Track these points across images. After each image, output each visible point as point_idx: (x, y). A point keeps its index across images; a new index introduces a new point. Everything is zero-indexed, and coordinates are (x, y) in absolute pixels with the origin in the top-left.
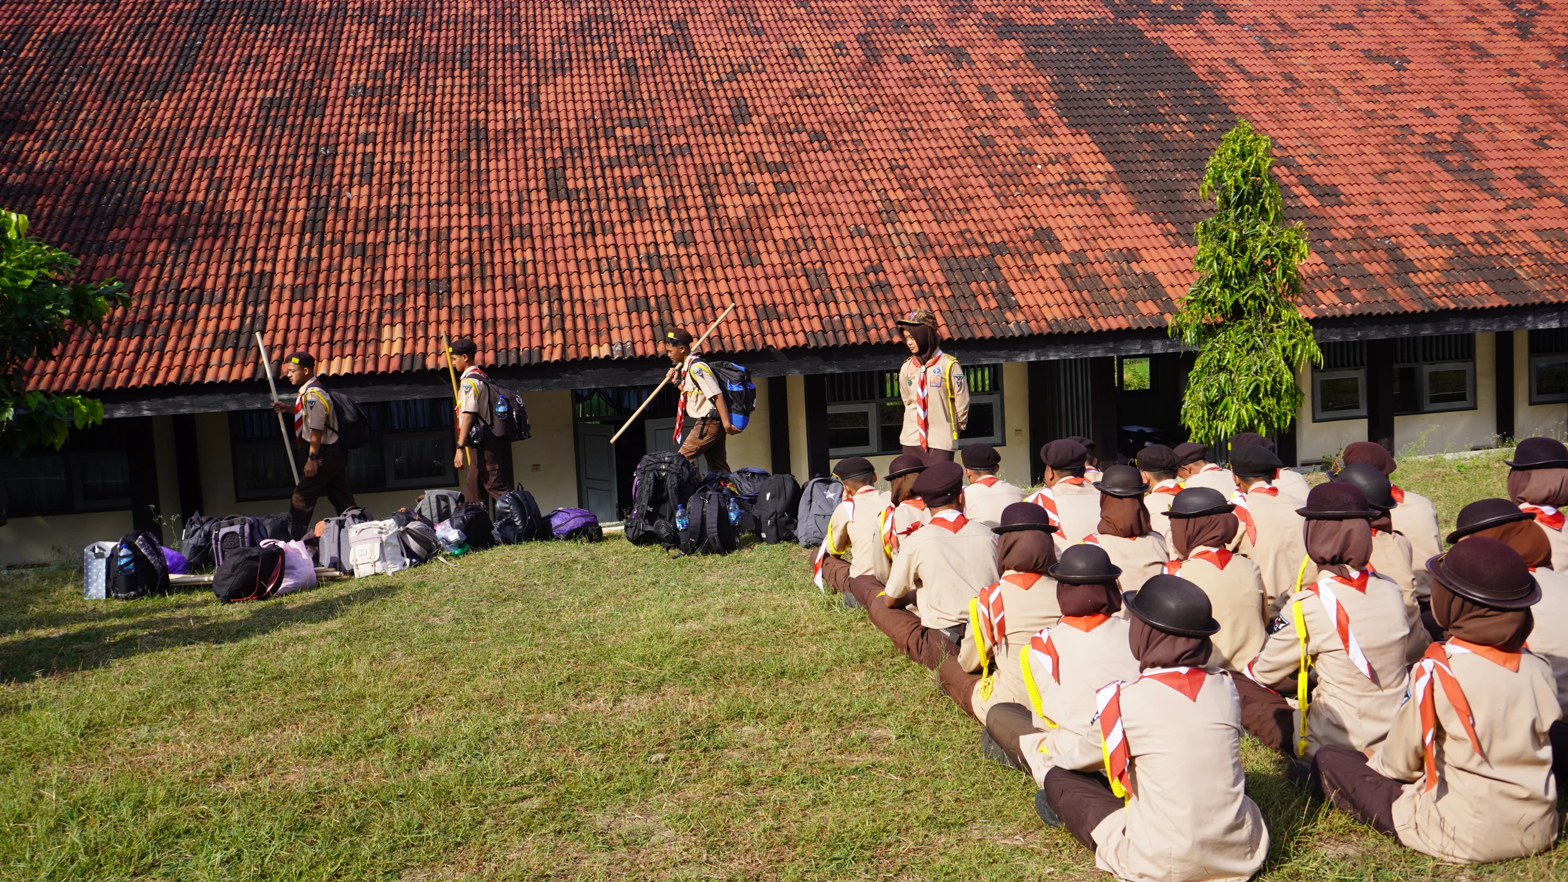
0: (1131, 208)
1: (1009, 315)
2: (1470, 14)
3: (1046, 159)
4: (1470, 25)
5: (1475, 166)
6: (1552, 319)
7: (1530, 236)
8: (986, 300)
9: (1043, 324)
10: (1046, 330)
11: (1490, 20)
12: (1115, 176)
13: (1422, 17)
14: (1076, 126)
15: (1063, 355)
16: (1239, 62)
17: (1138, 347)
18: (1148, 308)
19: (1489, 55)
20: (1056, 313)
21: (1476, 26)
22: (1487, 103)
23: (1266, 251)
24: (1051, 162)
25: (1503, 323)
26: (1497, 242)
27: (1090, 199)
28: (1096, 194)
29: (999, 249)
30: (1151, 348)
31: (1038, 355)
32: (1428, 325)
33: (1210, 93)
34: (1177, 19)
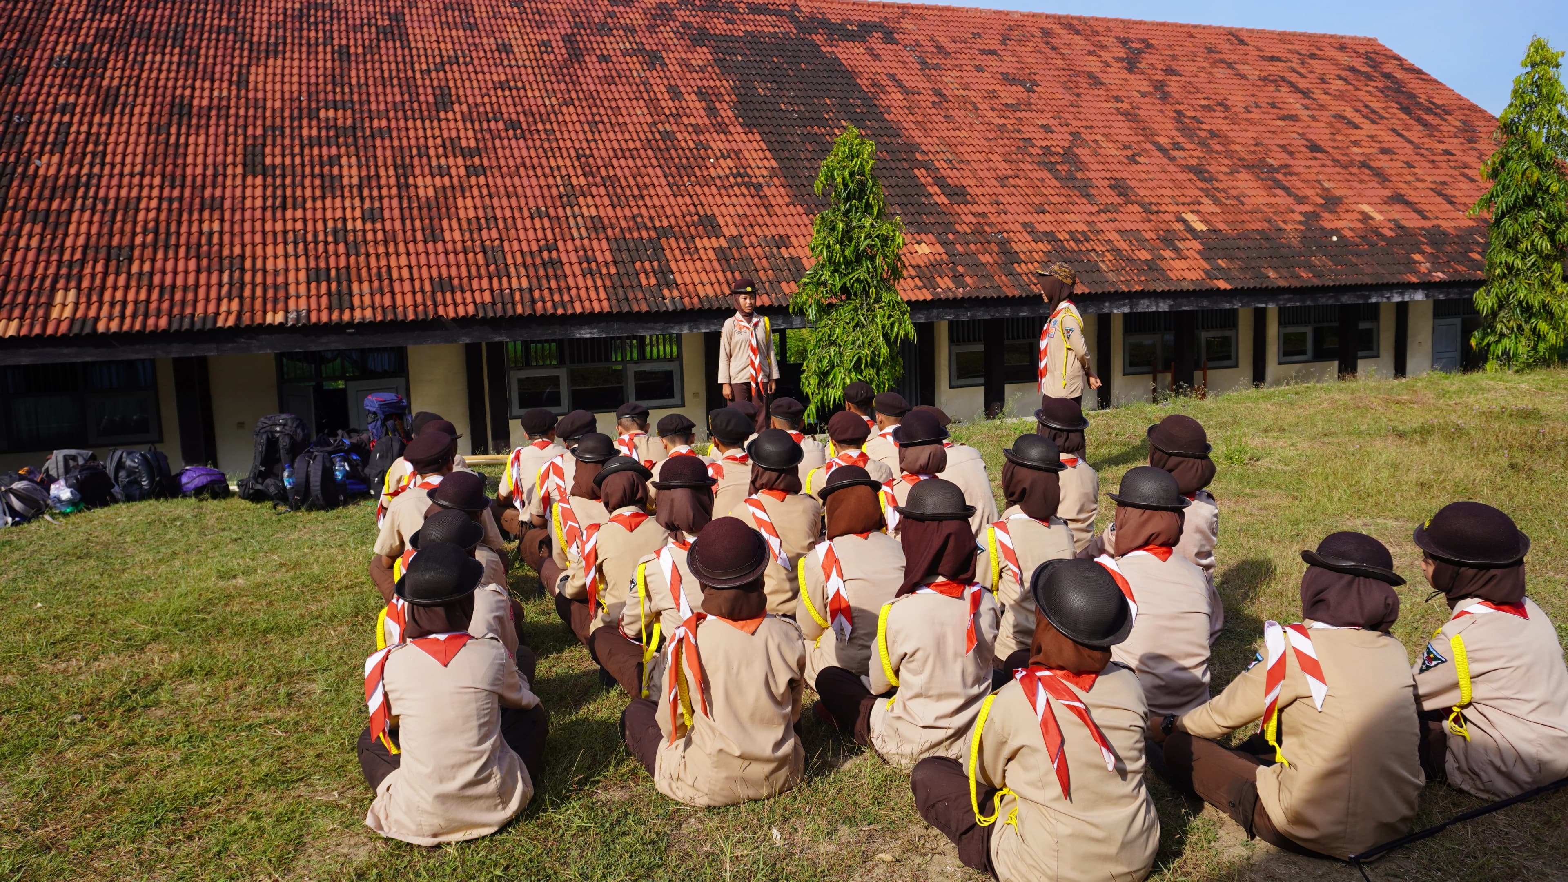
0: (787, 200)
1: (666, 292)
2: (1092, 48)
3: (719, 154)
4: (1088, 57)
5: (1079, 175)
7: (1114, 236)
8: (648, 278)
9: (695, 300)
11: (1108, 55)
12: (778, 171)
13: (1054, 48)
16: (898, 77)
19: (1102, 84)
21: (1093, 59)
22: (1095, 124)
23: (868, 241)
24: (723, 156)
26: (1088, 240)
27: (753, 191)
28: (759, 187)
29: (665, 232)
33: (870, 103)
34: (850, 37)
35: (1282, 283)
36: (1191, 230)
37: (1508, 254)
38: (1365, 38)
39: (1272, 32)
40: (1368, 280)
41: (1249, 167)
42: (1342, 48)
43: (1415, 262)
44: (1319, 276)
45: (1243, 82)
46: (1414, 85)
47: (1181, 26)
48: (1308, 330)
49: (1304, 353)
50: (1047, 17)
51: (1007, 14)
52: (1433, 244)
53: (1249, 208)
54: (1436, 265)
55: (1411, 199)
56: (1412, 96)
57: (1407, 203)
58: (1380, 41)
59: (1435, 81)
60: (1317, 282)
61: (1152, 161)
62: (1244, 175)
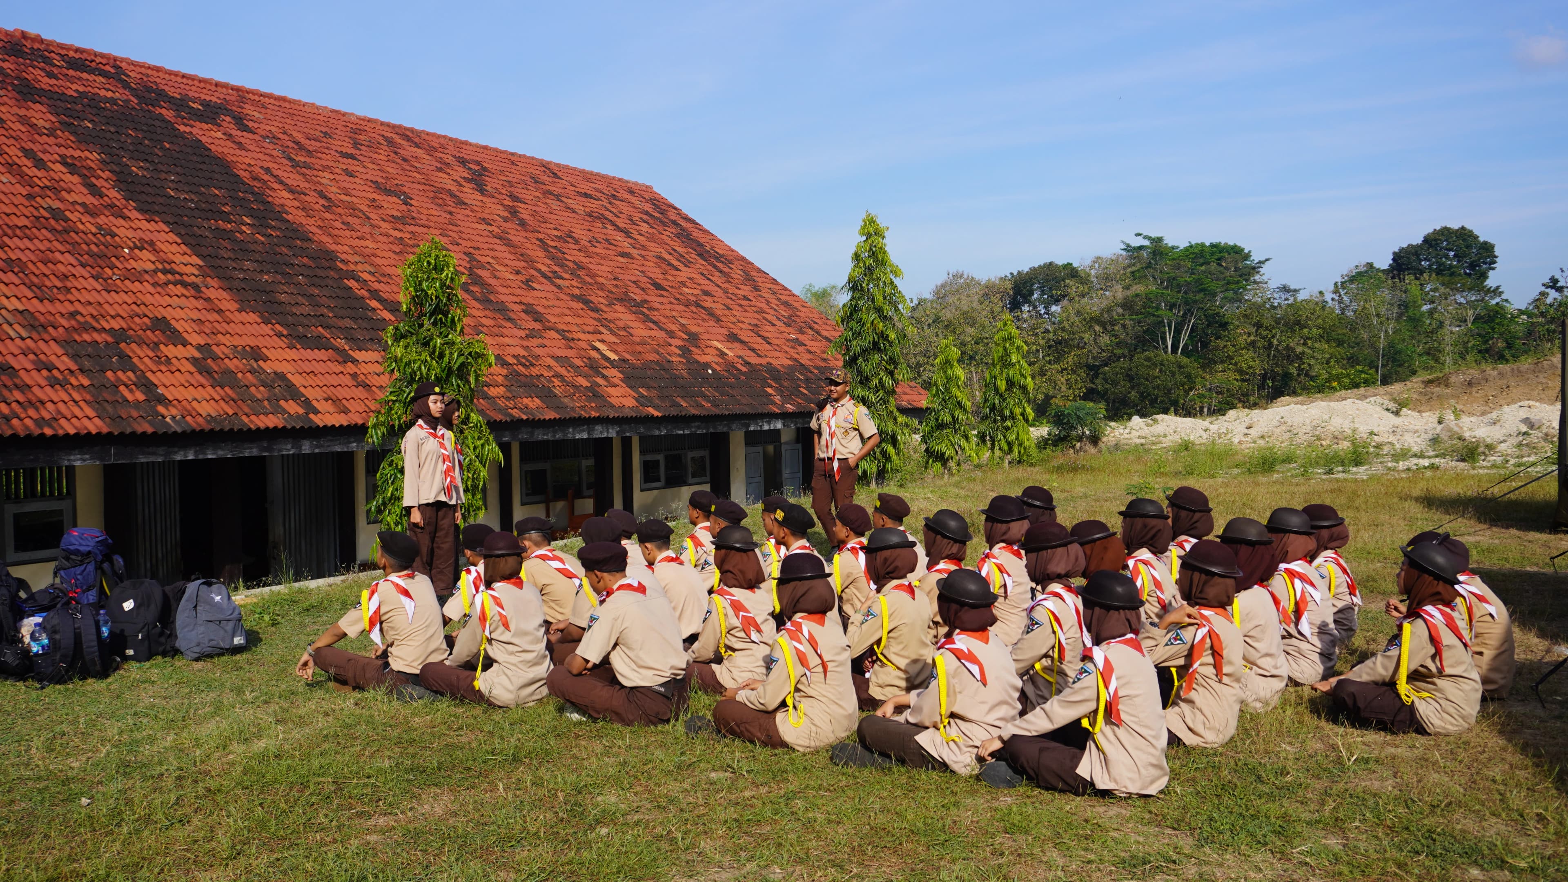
0: (236, 306)
1: (161, 409)
2: (439, 165)
3: (132, 245)
4: (441, 174)
5: (492, 297)
6: (583, 431)
7: (552, 362)
8: (131, 391)
9: (200, 420)
10: (207, 428)
11: (455, 173)
12: (208, 271)
13: (405, 160)
14: (148, 210)
15: (220, 453)
16: (276, 173)
17: (289, 447)
18: (293, 408)
19: (465, 204)
20: (207, 409)
21: (444, 175)
22: (481, 246)
23: (462, 359)
24: (136, 247)
25: (555, 432)
26: (532, 365)
27: (193, 292)
28: (196, 287)
29: (121, 336)
30: (300, 447)
31: (196, 453)
32: (507, 433)
33: (260, 197)
34: (200, 117)
35: (694, 411)
36: (607, 359)
37: (863, 389)
38: (644, 185)
39: (574, 169)
40: (748, 410)
41: (621, 300)
42: (631, 192)
43: (771, 395)
44: (715, 404)
45: (573, 215)
46: (696, 234)
47: (502, 152)
48: (660, 457)
49: (658, 480)
50: (382, 124)
51: (344, 114)
52: (775, 379)
53: (638, 340)
54: (786, 399)
55: (743, 338)
56: (700, 245)
57: (742, 342)
58: (655, 189)
59: (708, 232)
60: (715, 411)
61: (543, 288)
62: (618, 308)
